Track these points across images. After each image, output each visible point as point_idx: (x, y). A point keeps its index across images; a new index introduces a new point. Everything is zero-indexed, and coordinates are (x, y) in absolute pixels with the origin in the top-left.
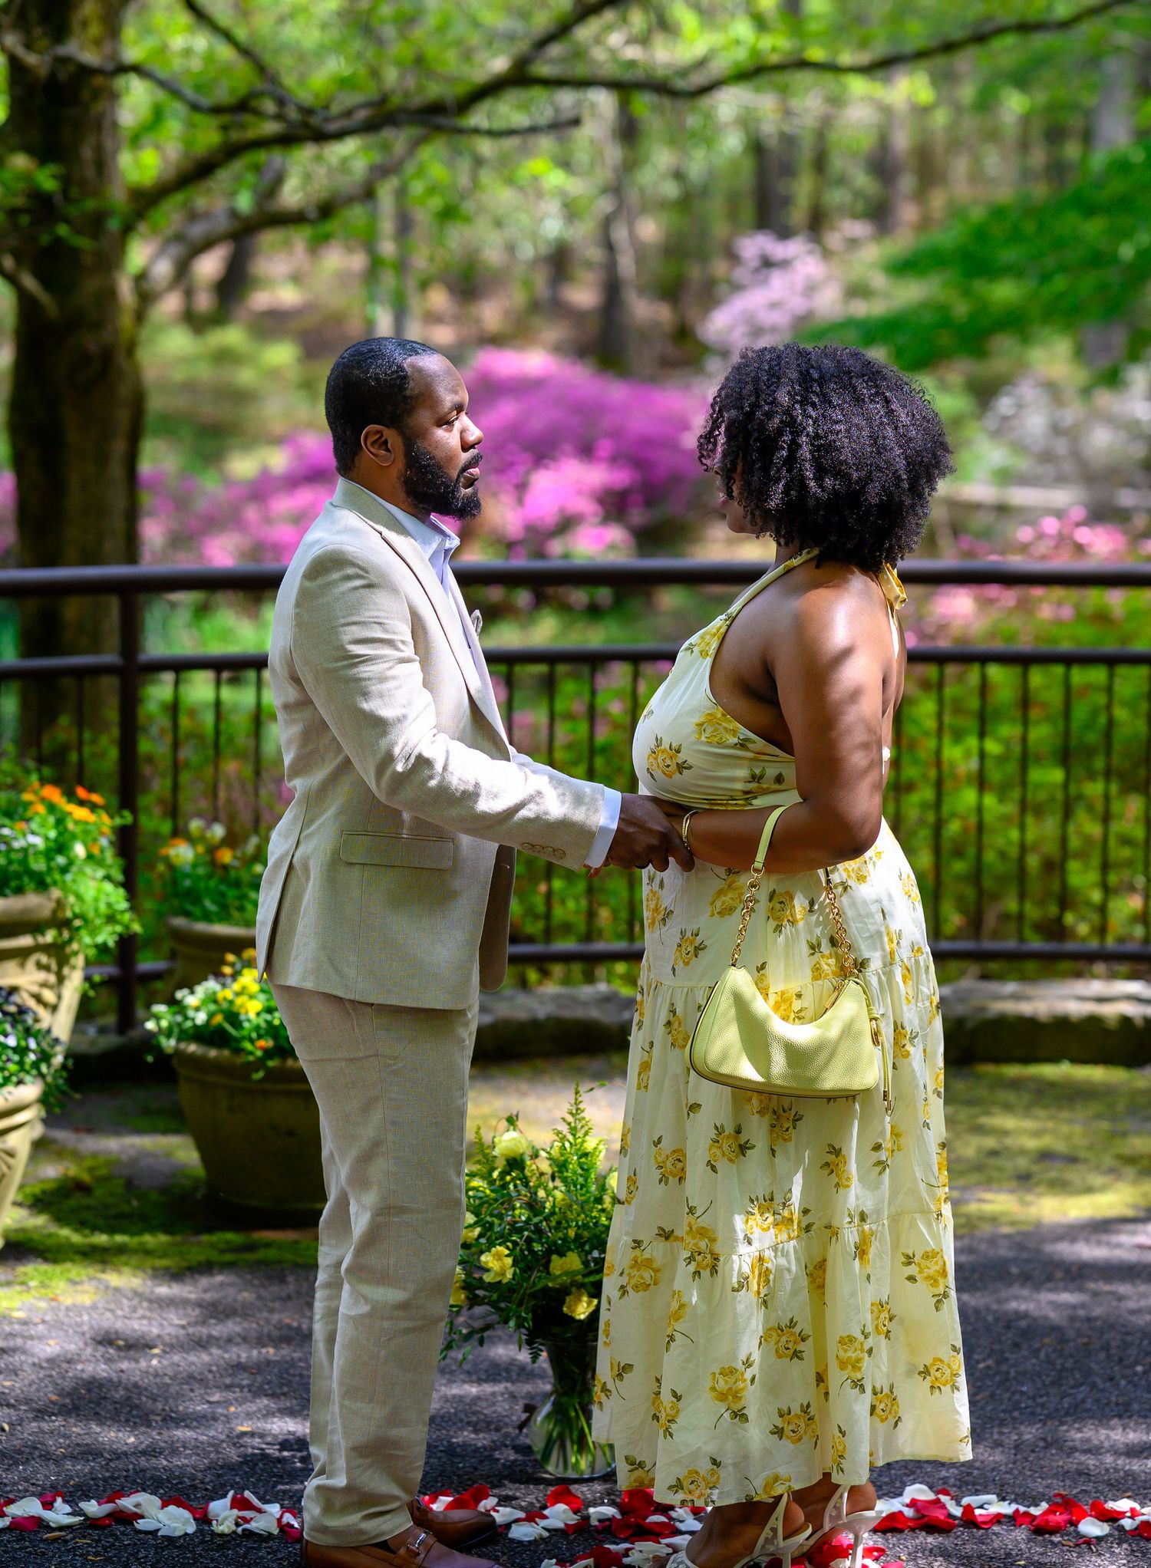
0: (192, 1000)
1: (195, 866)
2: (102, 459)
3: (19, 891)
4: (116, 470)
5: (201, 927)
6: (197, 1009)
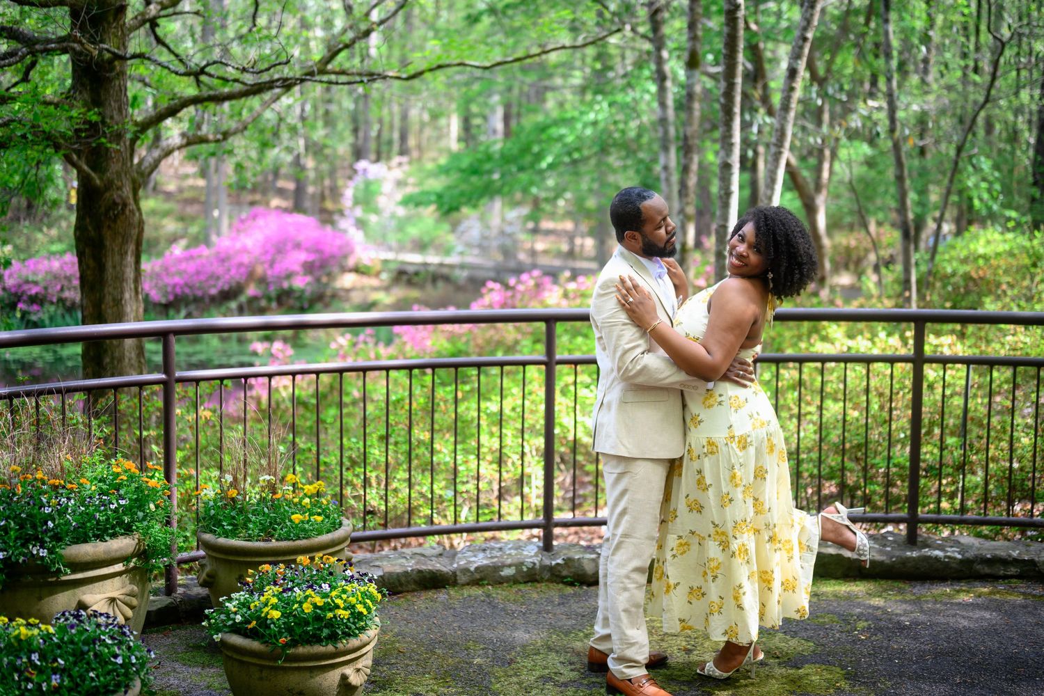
0: (231, 606)
1: (215, 501)
2: (123, 255)
3: (114, 536)
4: (130, 259)
5: (222, 541)
6: (236, 613)
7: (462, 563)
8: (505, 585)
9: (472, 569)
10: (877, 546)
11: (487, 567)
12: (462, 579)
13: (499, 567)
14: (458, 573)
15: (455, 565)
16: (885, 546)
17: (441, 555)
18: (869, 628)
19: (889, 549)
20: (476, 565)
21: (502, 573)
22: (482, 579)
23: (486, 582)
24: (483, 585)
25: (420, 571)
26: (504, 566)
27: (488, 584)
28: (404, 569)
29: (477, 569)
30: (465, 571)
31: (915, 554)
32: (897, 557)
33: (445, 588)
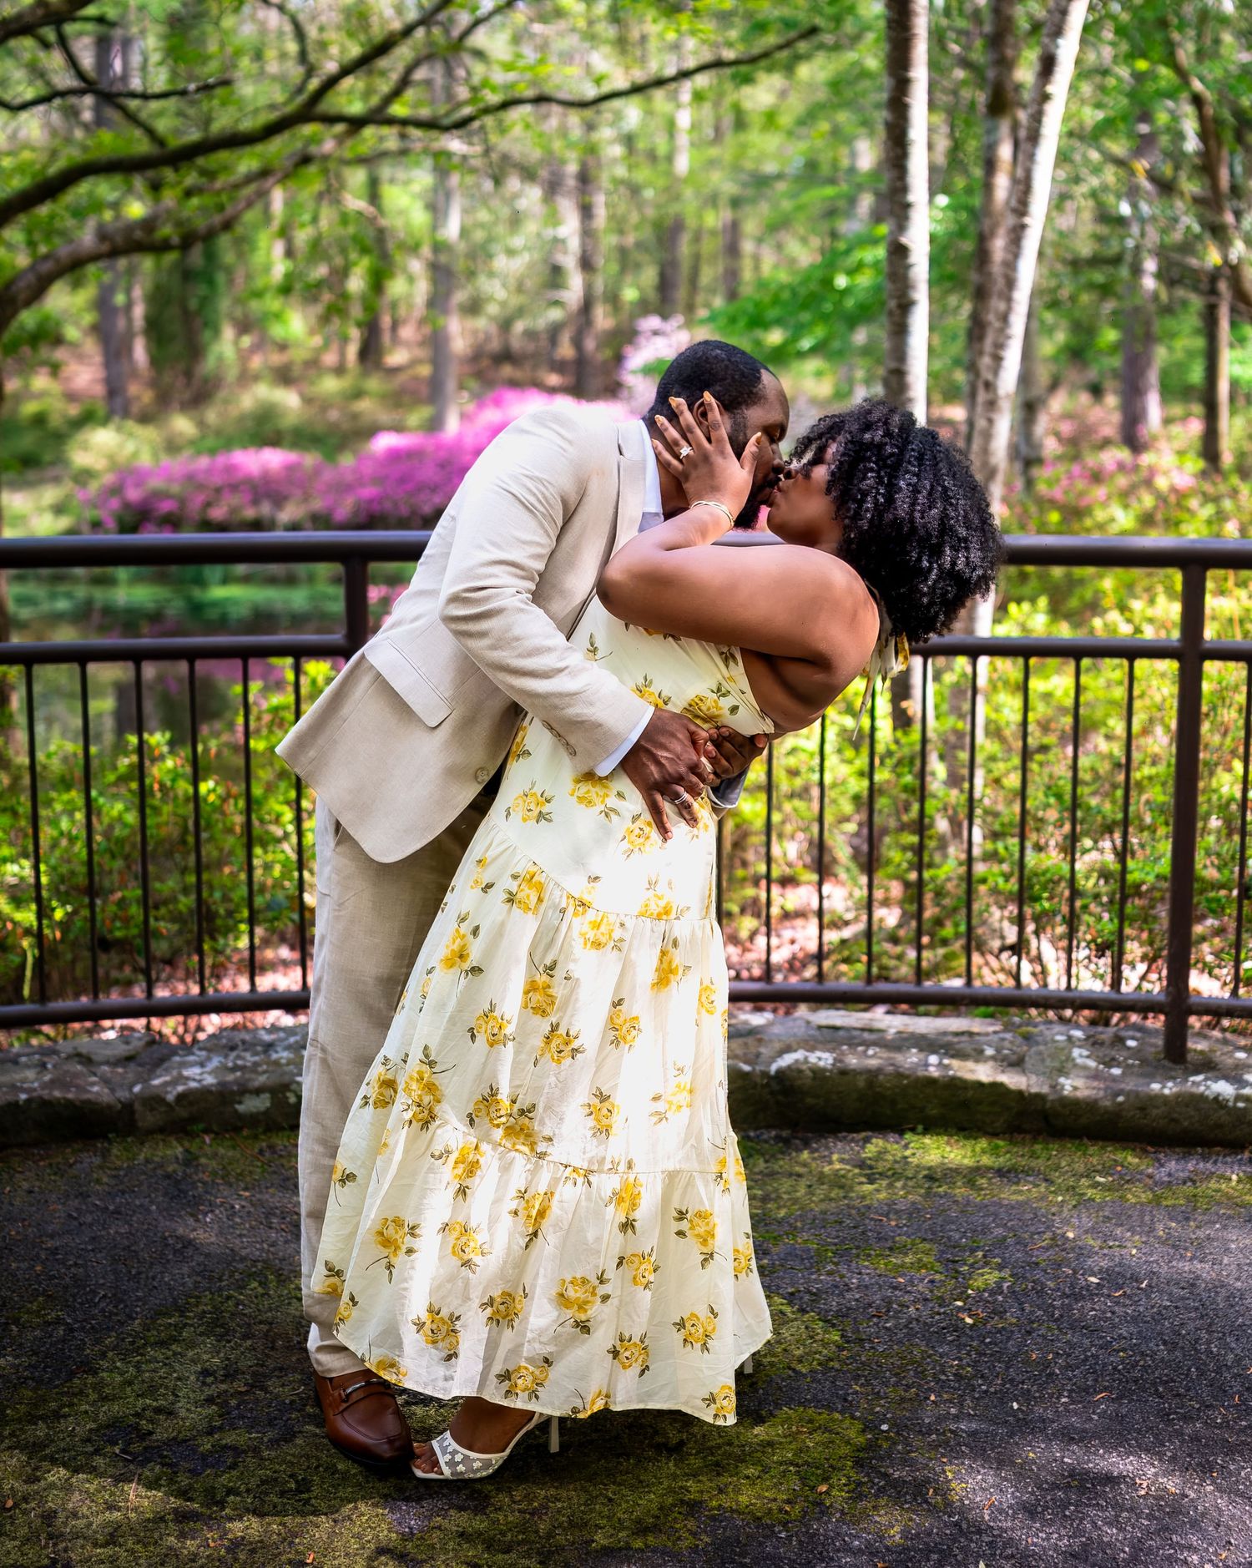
7: (156, 1082)
8: (245, 1132)
9: (170, 1098)
10: (1092, 1064)
11: (204, 1093)
12: (147, 1119)
13: (232, 1093)
14: (137, 1106)
15: (137, 1089)
16: (1110, 1062)
17: (129, 1059)
18: (993, 1293)
19: (1116, 1071)
20: (180, 1088)
21: (241, 1108)
22: (193, 1119)
23: (201, 1126)
24: (192, 1135)
25: (45, 1103)
26: (245, 1090)
27: (206, 1131)
28: (10, 1098)
29: (181, 1097)
30: (154, 1101)
31: (1169, 1089)
32: (1128, 1094)
33: (105, 1138)
